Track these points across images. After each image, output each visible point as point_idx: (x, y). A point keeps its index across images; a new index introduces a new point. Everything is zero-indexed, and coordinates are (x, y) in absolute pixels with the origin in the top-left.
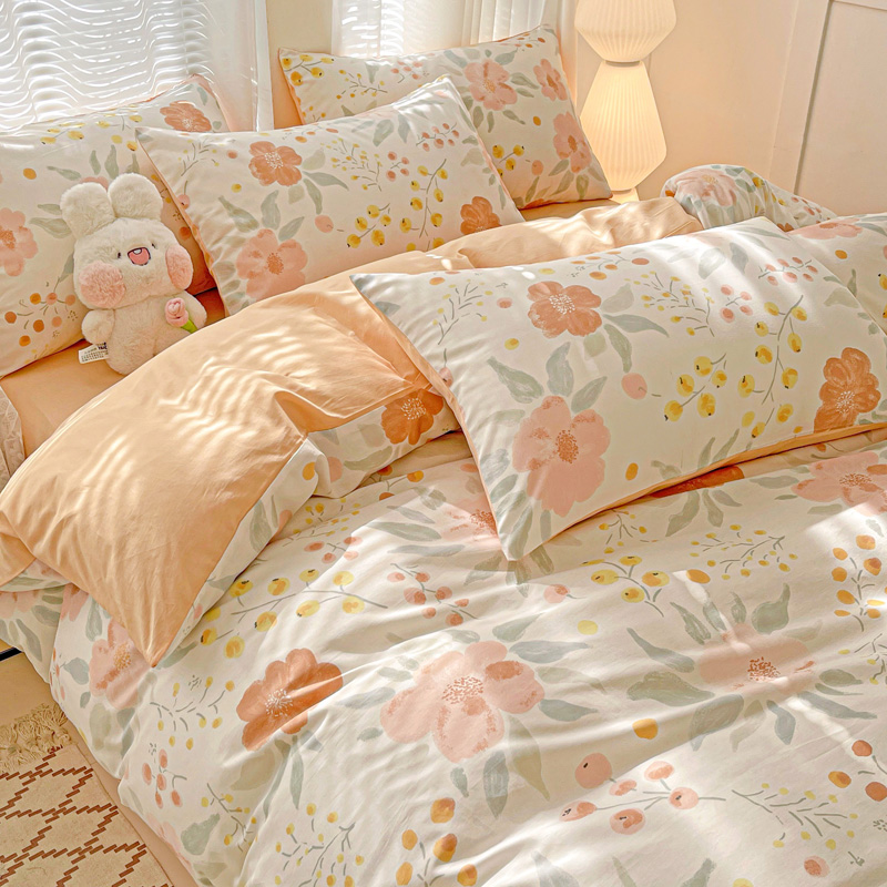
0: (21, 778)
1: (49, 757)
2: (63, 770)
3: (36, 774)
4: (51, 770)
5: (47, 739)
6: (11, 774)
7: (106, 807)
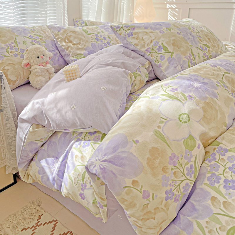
0: (31, 228)
1: (39, 219)
2: (46, 223)
3: (36, 226)
4: (41, 224)
5: (36, 213)
6: (26, 228)
7: (68, 233)
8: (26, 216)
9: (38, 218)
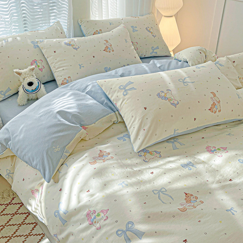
2: (16, 203)
3: (9, 204)
6: (2, 204)
7: (27, 213)
8: (5, 196)
9: (12, 199)
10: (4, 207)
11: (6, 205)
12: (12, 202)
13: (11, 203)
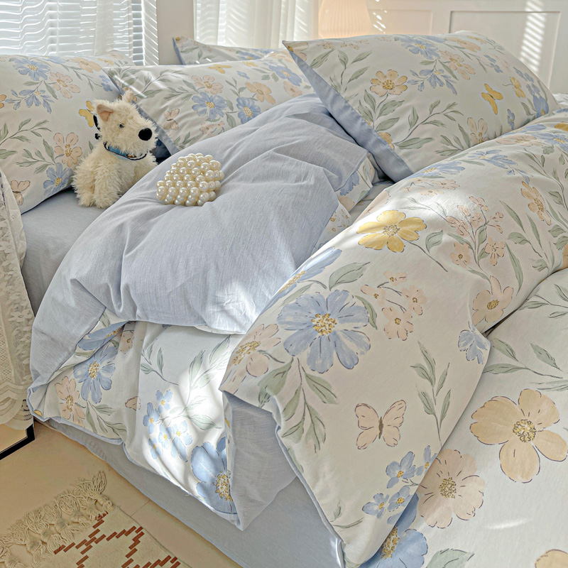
0: (77, 547)
1: (98, 525)
2: (115, 533)
3: (91, 541)
4: (104, 536)
5: (92, 508)
6: (67, 546)
7: (166, 560)
9: (96, 522)
10: (76, 554)
11: (84, 547)
12: (98, 531)
13: (98, 536)
